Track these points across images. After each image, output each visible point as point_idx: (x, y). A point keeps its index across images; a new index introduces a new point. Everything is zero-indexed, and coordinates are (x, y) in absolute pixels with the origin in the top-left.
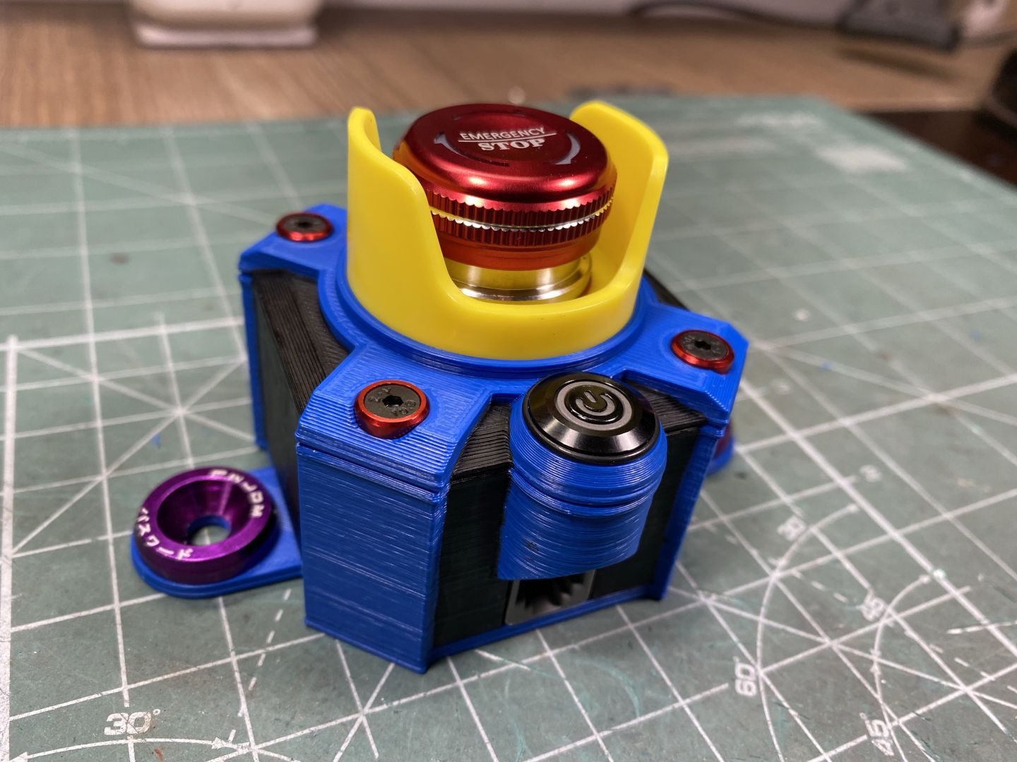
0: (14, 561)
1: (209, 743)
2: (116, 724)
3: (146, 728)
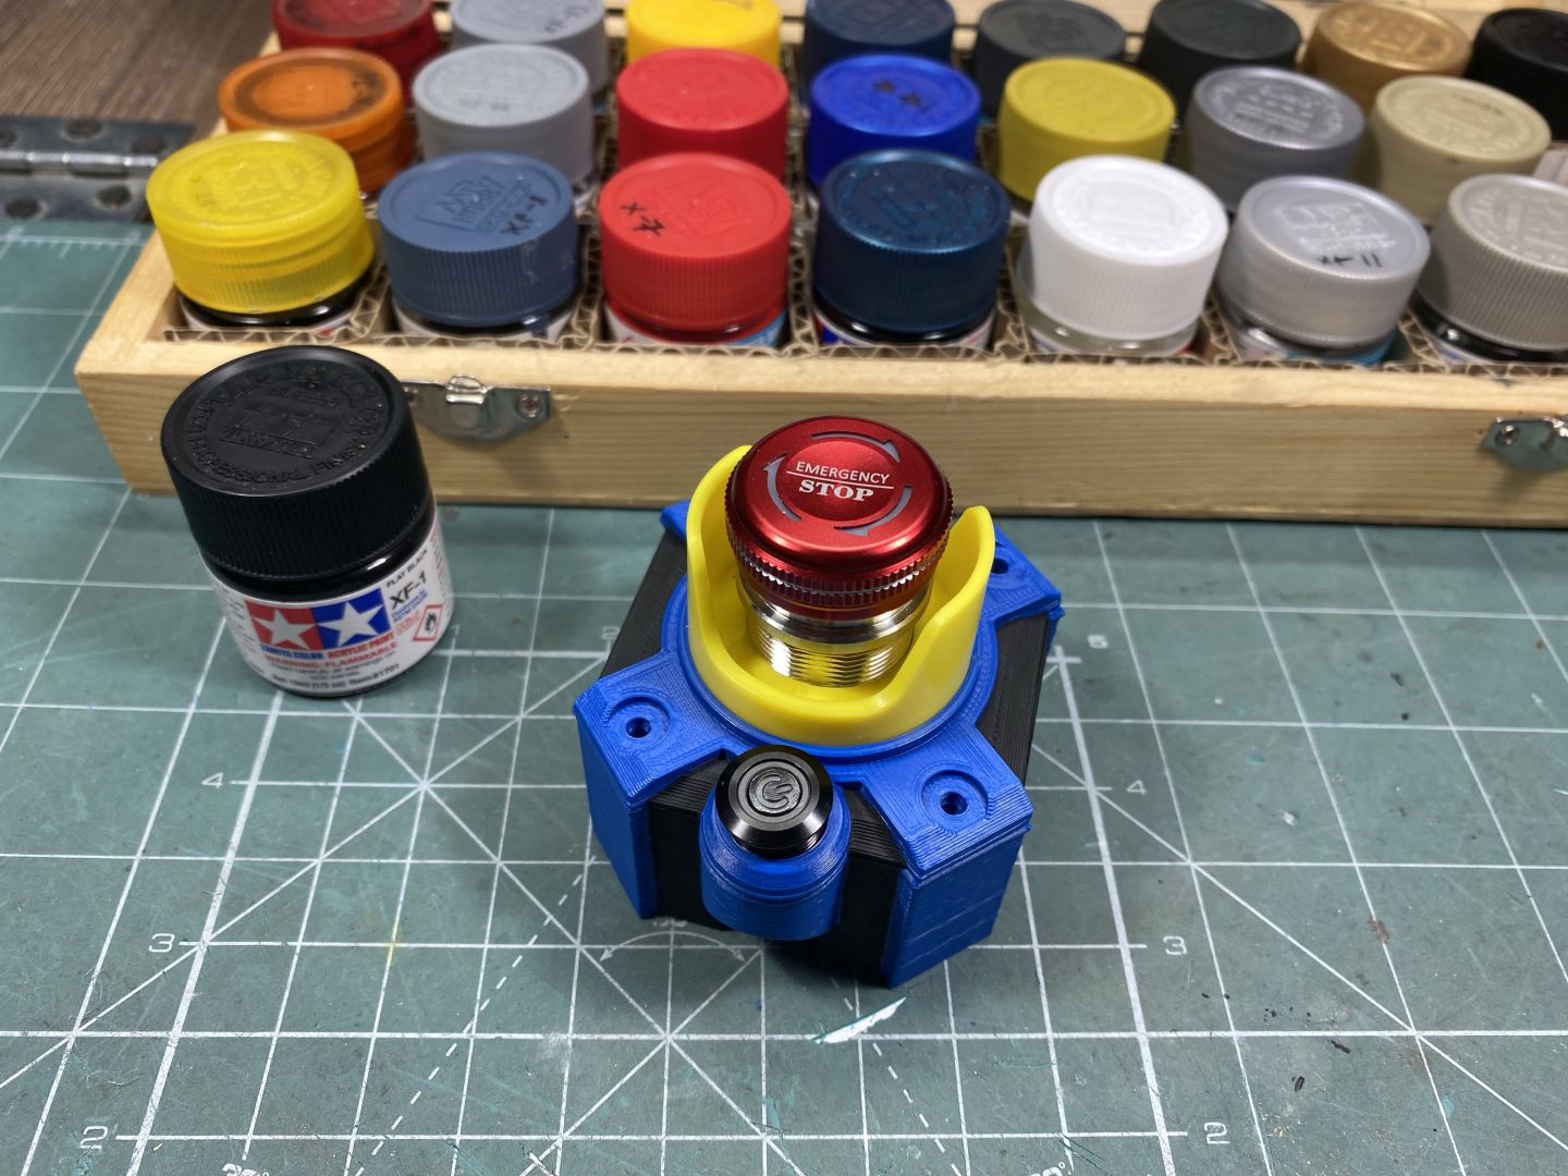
0: (209, 947)
2: (230, 1175)
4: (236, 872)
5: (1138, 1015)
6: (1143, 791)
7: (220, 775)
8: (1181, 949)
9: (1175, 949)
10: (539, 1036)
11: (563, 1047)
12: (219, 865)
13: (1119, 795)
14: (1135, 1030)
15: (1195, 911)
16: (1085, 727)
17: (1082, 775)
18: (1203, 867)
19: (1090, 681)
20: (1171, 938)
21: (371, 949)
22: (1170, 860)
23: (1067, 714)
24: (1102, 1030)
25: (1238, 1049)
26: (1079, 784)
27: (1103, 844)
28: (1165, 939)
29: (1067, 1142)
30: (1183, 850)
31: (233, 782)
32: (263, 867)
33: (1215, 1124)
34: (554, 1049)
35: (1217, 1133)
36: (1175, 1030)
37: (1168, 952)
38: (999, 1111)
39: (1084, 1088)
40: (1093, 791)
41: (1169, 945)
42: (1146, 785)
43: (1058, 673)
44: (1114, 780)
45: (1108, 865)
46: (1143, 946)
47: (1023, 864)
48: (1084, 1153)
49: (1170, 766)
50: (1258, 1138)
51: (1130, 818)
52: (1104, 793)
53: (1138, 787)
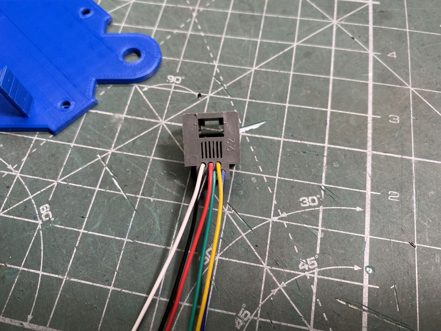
1: (7, 165)
5: (370, 144)
6: (395, 57)
8: (397, 121)
9: (394, 121)
10: (112, 114)
11: (120, 119)
13: (384, 57)
14: (366, 149)
15: (407, 107)
16: (374, 29)
17: (368, 46)
18: (415, 90)
19: (383, 12)
20: (393, 116)
22: (401, 85)
23: (367, 22)
24: (351, 147)
25: (413, 164)
26: (365, 50)
27: (371, 75)
28: (390, 116)
29: (323, 188)
30: (408, 82)
33: (394, 192)
34: (116, 119)
35: (394, 196)
36: (385, 152)
37: (390, 121)
38: (295, 171)
39: (337, 168)
40: (371, 53)
41: (392, 118)
42: (397, 54)
43: (368, 7)
44: (383, 51)
45: (371, 83)
46: (379, 117)
47: (331, 78)
48: (330, 193)
49: (411, 48)
50: (413, 201)
51: (386, 66)
52: (375, 55)
53: (393, 54)
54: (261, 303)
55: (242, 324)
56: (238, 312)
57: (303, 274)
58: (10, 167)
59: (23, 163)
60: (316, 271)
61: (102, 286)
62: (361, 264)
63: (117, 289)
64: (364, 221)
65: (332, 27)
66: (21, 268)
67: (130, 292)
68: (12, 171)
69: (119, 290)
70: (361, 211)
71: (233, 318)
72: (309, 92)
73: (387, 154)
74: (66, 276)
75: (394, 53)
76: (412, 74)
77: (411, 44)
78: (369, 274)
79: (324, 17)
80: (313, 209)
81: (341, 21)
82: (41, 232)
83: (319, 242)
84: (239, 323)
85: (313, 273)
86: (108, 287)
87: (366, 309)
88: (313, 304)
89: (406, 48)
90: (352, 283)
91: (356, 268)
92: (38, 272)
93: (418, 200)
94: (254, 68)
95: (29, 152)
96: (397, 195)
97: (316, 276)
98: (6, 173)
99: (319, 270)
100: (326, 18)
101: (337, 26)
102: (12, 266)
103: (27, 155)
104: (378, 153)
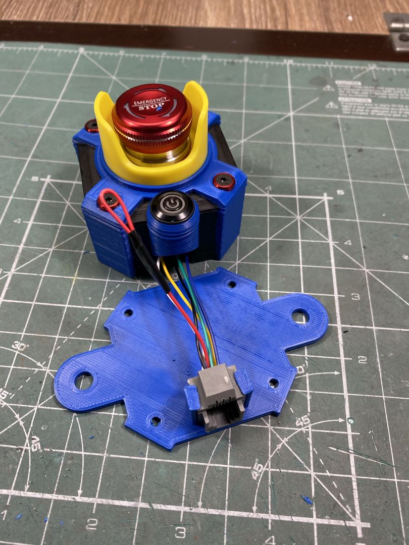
0: (13, 274)
1: (37, 362)
2: (16, 345)
3: (23, 350)
4: (23, 251)
5: (338, 319)
6: (350, 244)
7: (20, 219)
8: (358, 298)
9: (355, 298)
12: (18, 248)
13: (341, 245)
14: (337, 324)
15: (365, 286)
16: (331, 221)
17: (327, 237)
18: (370, 271)
19: (336, 206)
20: (355, 294)
21: (68, 278)
22: (357, 268)
23: (325, 217)
25: (375, 333)
26: (326, 240)
27: (333, 261)
28: (352, 294)
29: (306, 358)
30: (363, 265)
31: (24, 222)
32: (32, 250)
33: (362, 357)
35: (362, 360)
36: (352, 325)
37: (352, 298)
40: (331, 243)
41: (353, 296)
42: (352, 242)
43: (324, 202)
44: (340, 240)
45: (333, 268)
46: (344, 296)
47: (301, 266)
48: (312, 362)
49: (362, 236)
50: (378, 362)
51: (344, 253)
52: (335, 244)
53: (349, 243)
54: (270, 456)
55: (257, 475)
56: (253, 466)
57: (300, 430)
58: (39, 364)
59: (51, 359)
60: (310, 426)
61: (137, 458)
62: (344, 417)
63: (151, 459)
64: (342, 382)
65: (297, 222)
66: (65, 451)
67: (163, 460)
68: (42, 368)
69: (153, 459)
70: (338, 375)
71: (250, 471)
72: (285, 279)
73: (354, 326)
74: (105, 454)
75: (349, 241)
76: (366, 258)
77: (362, 233)
78: (351, 424)
79: (289, 214)
80: (301, 376)
81: (303, 216)
82: (77, 418)
83: (309, 403)
84: (255, 475)
85: (308, 428)
86: (144, 459)
87: (352, 452)
88: (311, 453)
89: (359, 237)
90: (339, 432)
91: (341, 420)
92: (81, 453)
93: (381, 361)
94: (238, 262)
95: (54, 349)
96: (364, 359)
97: (310, 430)
98: (37, 370)
99: (312, 425)
100: (292, 215)
101: (300, 220)
102: (57, 450)
103: (53, 352)
104: (346, 326)
